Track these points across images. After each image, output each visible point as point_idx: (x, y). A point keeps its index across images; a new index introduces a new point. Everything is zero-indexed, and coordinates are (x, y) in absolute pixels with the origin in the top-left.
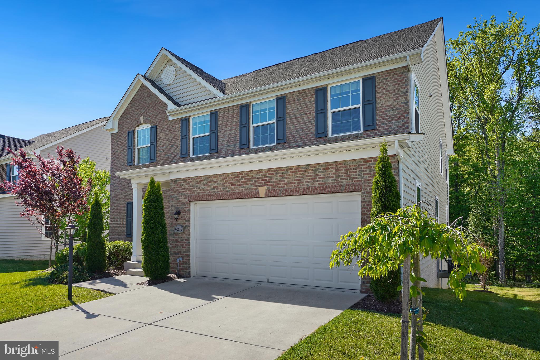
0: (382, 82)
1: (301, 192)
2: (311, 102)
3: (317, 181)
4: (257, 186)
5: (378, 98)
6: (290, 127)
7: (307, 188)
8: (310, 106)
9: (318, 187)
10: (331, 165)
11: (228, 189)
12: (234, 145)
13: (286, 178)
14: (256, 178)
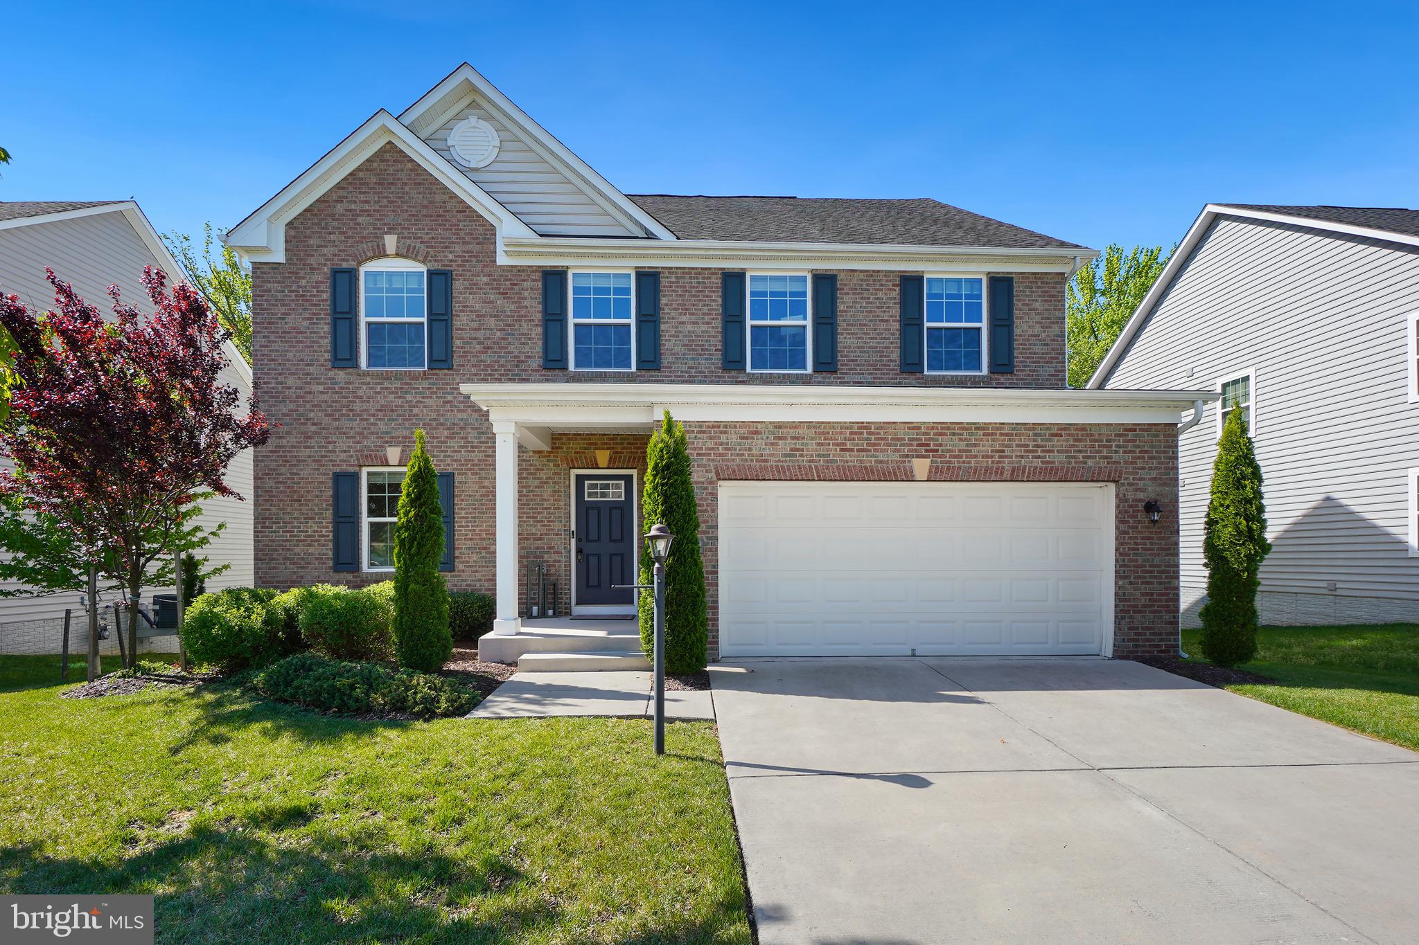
0: (1024, 292)
1: (1007, 475)
2: (890, 299)
3: (1039, 457)
4: (907, 456)
5: (1017, 318)
6: (846, 341)
7: (1019, 469)
8: (889, 307)
9: (1041, 469)
10: (1065, 429)
11: (833, 456)
12: (707, 359)
13: (975, 445)
14: (904, 439)
